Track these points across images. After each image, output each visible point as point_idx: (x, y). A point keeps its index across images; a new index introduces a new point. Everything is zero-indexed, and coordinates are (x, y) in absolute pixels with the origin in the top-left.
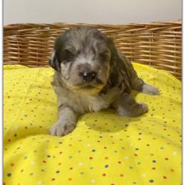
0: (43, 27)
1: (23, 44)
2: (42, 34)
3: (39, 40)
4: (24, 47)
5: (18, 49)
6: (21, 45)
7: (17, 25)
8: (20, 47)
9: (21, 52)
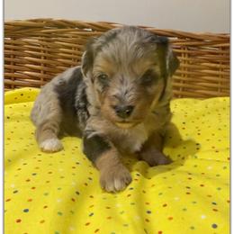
0: (82, 27)
1: (49, 52)
2: (80, 38)
3: (75, 48)
4: (51, 58)
5: (42, 60)
6: (46, 54)
7: (42, 21)
8: (45, 58)
9: (45, 65)
